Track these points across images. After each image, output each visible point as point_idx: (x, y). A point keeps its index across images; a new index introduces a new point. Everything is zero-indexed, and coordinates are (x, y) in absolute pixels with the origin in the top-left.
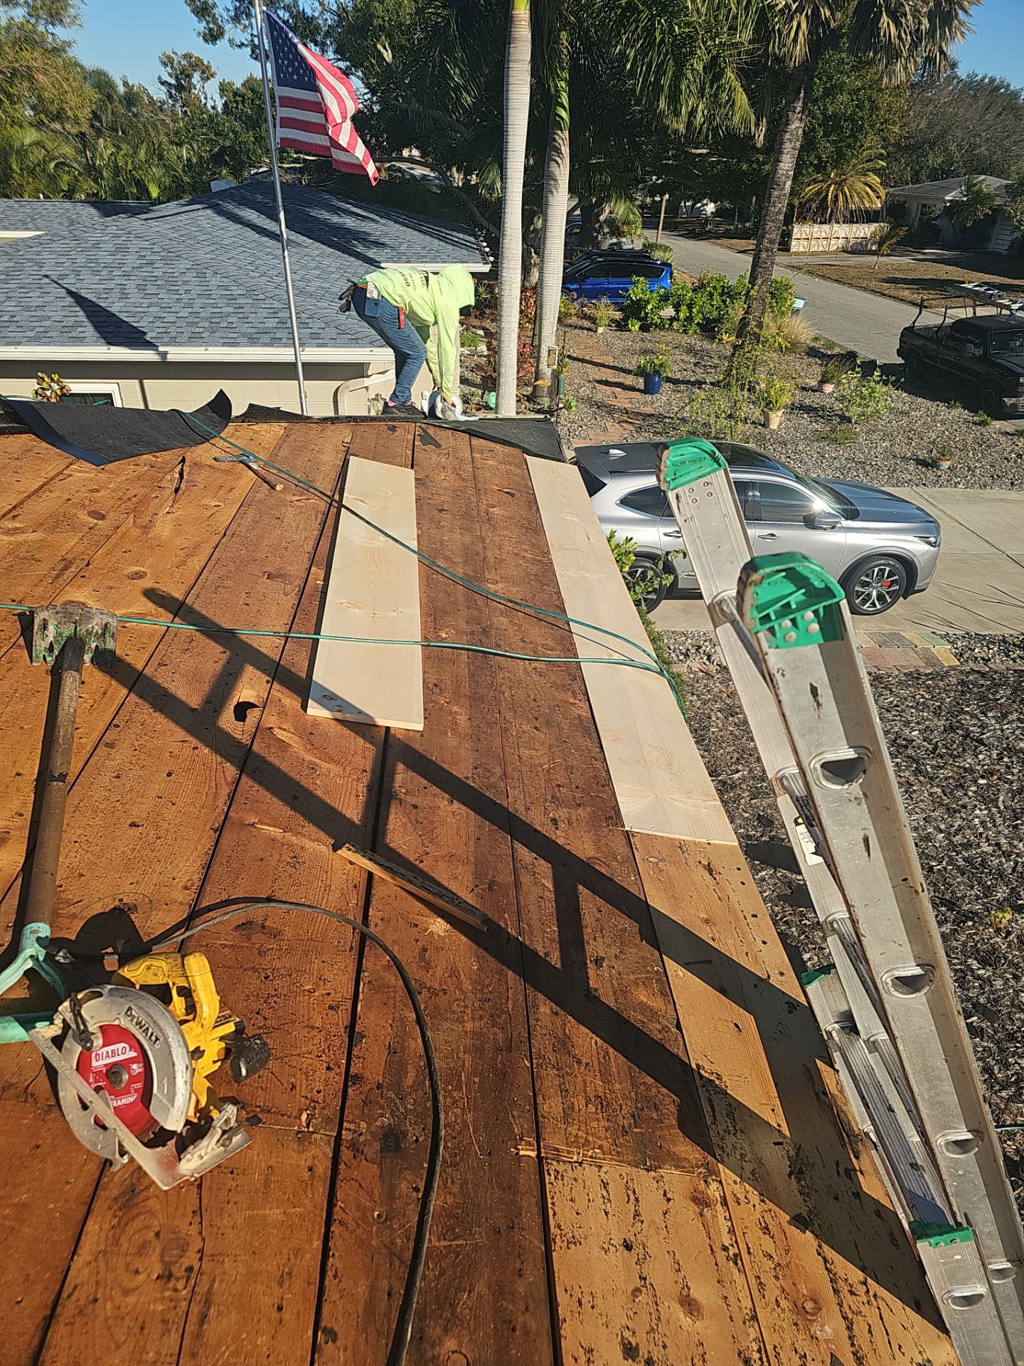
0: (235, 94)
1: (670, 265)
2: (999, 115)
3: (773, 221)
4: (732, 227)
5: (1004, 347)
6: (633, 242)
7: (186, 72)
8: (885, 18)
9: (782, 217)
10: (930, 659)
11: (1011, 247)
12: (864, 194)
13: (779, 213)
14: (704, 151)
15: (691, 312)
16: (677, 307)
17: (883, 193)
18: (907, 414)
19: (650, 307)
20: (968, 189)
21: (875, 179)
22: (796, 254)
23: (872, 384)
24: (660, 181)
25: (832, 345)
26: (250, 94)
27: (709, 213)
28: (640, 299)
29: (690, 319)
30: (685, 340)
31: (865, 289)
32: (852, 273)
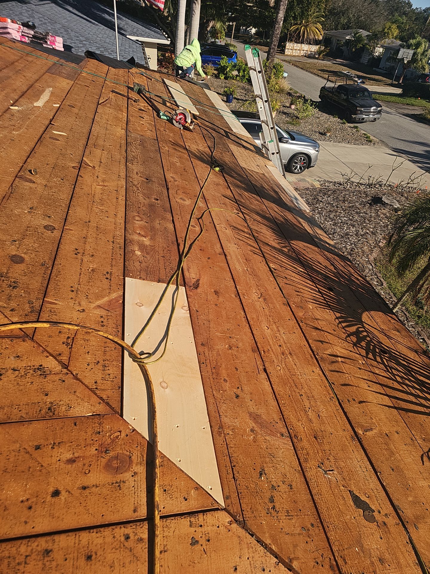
1: (236, 53)
2: (370, 3)
3: (275, 37)
4: (262, 41)
5: (354, 96)
6: (221, 41)
9: (280, 37)
10: (313, 185)
11: (368, 61)
12: (315, 32)
14: (251, 5)
15: (244, 73)
16: (239, 71)
17: (322, 33)
18: (319, 118)
19: (228, 69)
20: (355, 35)
21: (320, 26)
22: (287, 55)
23: (307, 104)
24: (233, 15)
25: (296, 92)
27: (253, 33)
28: (225, 65)
29: (244, 76)
30: (241, 84)
31: (312, 73)
32: (308, 66)
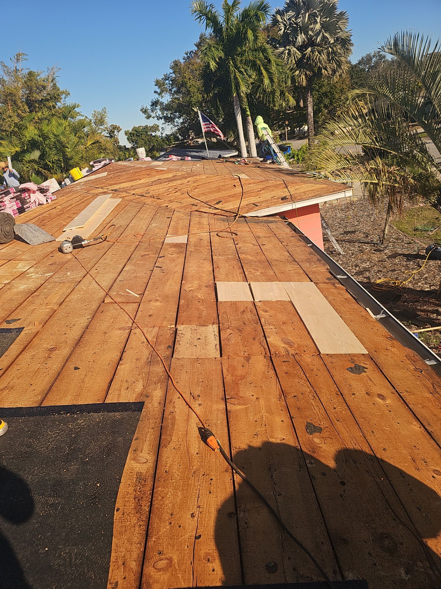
0: (130, 134)
7: (113, 131)
8: (323, 70)
9: (313, 123)
13: (311, 122)
26: (135, 133)
27: (306, 130)
